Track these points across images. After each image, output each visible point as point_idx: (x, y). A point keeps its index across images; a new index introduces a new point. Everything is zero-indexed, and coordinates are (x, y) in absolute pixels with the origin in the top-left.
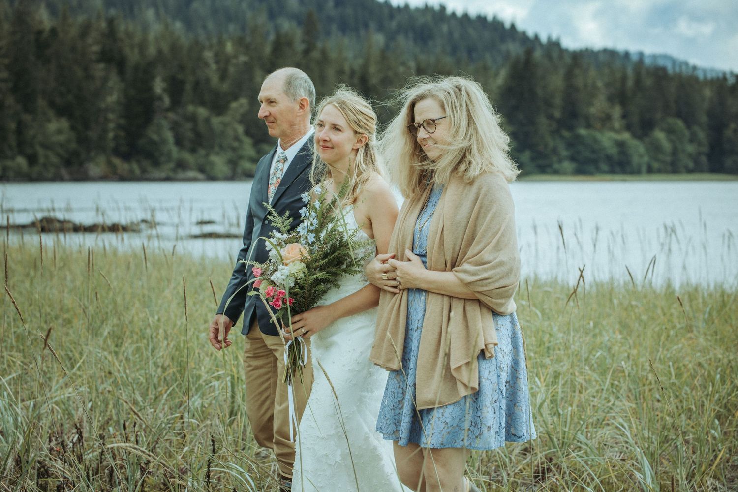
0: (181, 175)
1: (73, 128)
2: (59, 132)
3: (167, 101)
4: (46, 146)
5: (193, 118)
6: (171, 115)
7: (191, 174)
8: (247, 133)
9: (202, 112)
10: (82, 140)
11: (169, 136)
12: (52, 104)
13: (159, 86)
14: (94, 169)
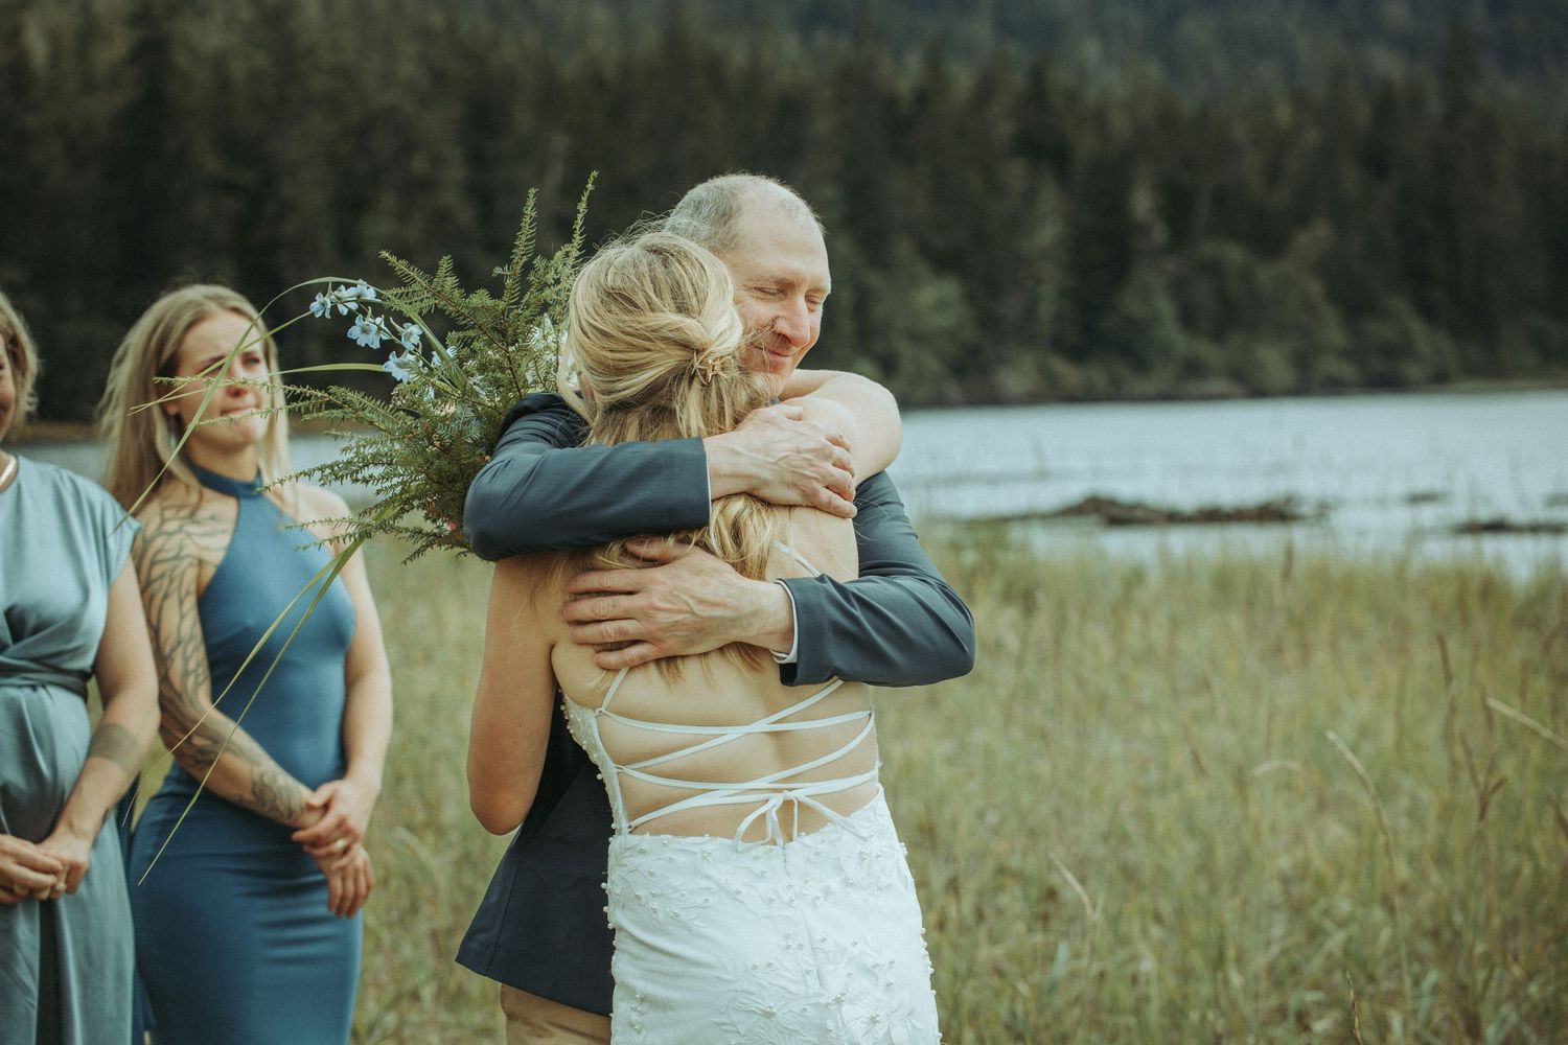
0: (1193, 387)
1: (970, 298)
2: (941, 306)
3: (1159, 234)
4: (917, 337)
5: (1214, 269)
6: (1171, 265)
7: (1217, 385)
8: (1333, 295)
9: (1235, 255)
10: (989, 323)
11: (1165, 308)
12: (926, 251)
13: (1143, 203)
14: (1013, 380)
